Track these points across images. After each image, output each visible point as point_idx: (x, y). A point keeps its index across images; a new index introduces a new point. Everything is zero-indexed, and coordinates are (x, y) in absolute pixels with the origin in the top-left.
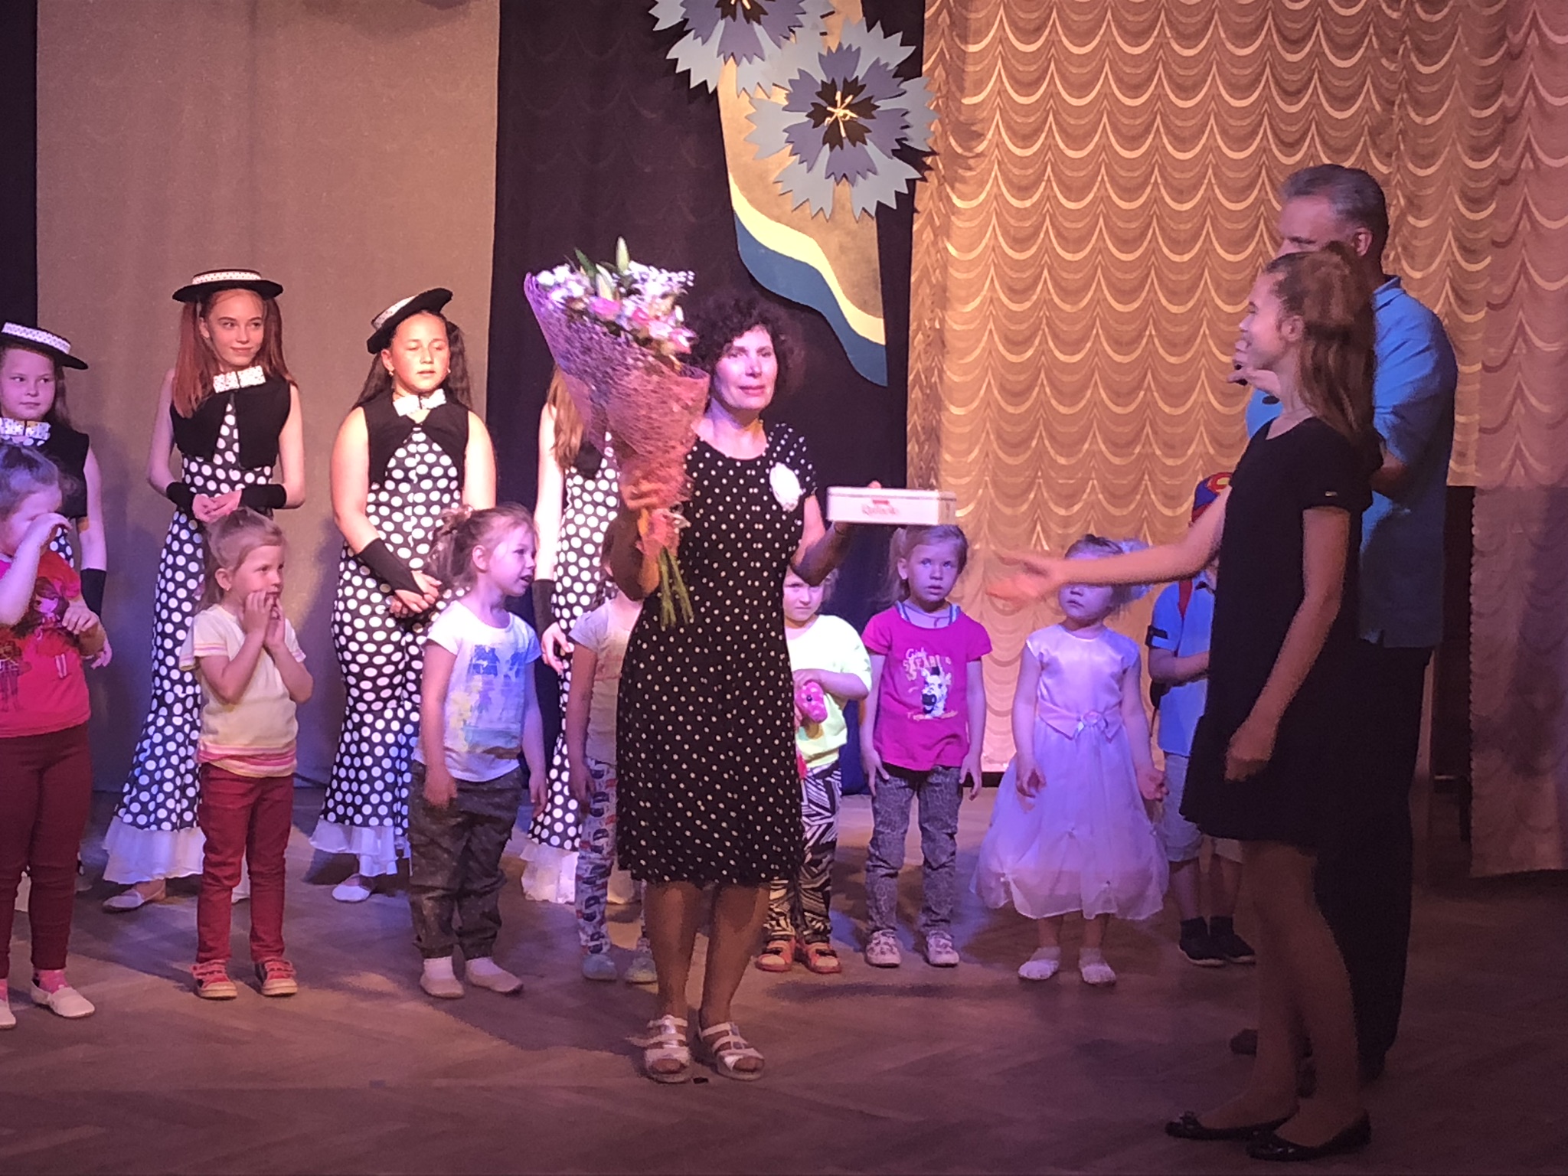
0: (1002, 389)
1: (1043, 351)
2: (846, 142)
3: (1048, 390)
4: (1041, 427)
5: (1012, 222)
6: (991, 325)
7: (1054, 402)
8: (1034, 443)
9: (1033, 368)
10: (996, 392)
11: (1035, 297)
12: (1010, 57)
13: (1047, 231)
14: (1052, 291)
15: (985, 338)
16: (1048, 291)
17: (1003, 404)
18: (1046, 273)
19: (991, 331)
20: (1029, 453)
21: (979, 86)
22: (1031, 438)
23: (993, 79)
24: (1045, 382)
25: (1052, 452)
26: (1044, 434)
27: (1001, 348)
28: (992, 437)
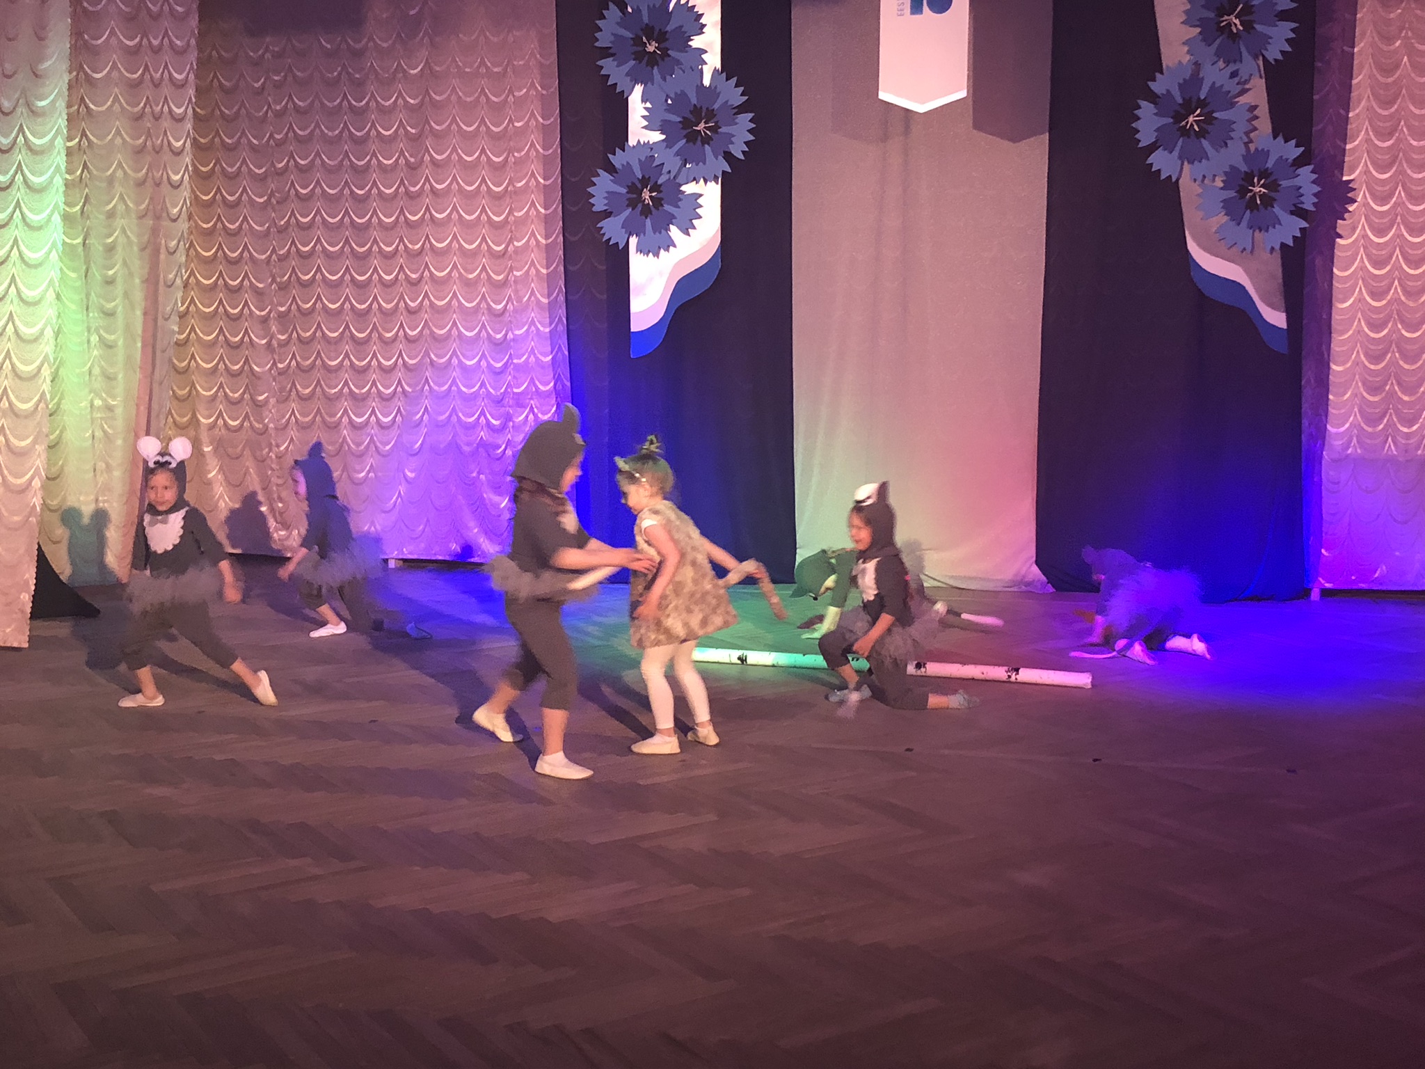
0: (1366, 355)
1: (1395, 330)
2: (1261, 207)
3: (1397, 355)
4: (1392, 378)
5: (1374, 252)
6: (1359, 315)
7: (1401, 363)
8: (1388, 388)
9: (1387, 342)
10: (1362, 356)
11: (1389, 298)
12: (1372, 150)
13: (1397, 256)
14: (1401, 293)
15: (1356, 323)
16: (1398, 293)
17: (1367, 363)
18: (1396, 282)
19: (1359, 319)
20: (1384, 394)
21: (1352, 171)
22: (1386, 384)
23: (1362, 164)
24: (1396, 350)
25: (1399, 393)
26: (1394, 382)
27: (1366, 330)
28: (1360, 384)
